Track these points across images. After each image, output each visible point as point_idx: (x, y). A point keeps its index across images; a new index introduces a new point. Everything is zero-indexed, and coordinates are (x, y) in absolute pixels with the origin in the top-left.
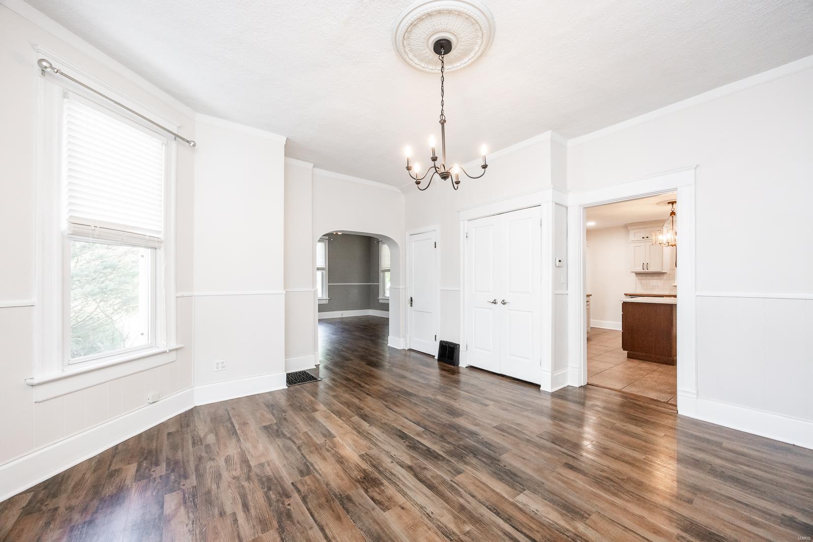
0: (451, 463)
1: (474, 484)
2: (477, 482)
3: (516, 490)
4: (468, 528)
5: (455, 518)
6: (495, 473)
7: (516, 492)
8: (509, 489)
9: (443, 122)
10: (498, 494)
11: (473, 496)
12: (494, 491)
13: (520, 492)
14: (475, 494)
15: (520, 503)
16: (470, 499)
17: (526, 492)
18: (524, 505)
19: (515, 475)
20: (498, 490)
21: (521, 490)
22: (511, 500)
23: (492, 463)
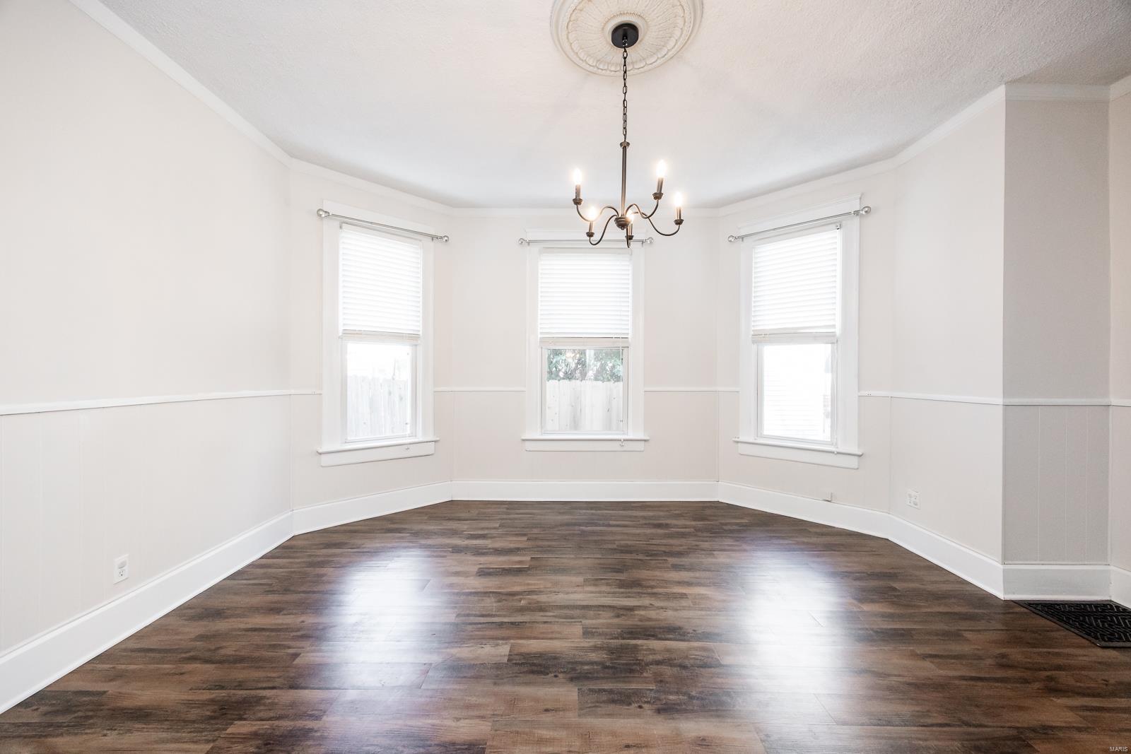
0: (608, 637)
1: (559, 633)
2: (557, 636)
3: (517, 655)
4: (523, 602)
5: (538, 602)
6: (555, 658)
7: (515, 652)
8: (523, 650)
9: (625, 146)
10: (529, 638)
11: (545, 622)
12: (535, 638)
13: (511, 655)
14: (546, 625)
15: (503, 644)
16: (545, 619)
17: (505, 660)
18: (497, 645)
19: (533, 672)
20: (532, 641)
21: (512, 657)
22: (512, 641)
23: (574, 669)
